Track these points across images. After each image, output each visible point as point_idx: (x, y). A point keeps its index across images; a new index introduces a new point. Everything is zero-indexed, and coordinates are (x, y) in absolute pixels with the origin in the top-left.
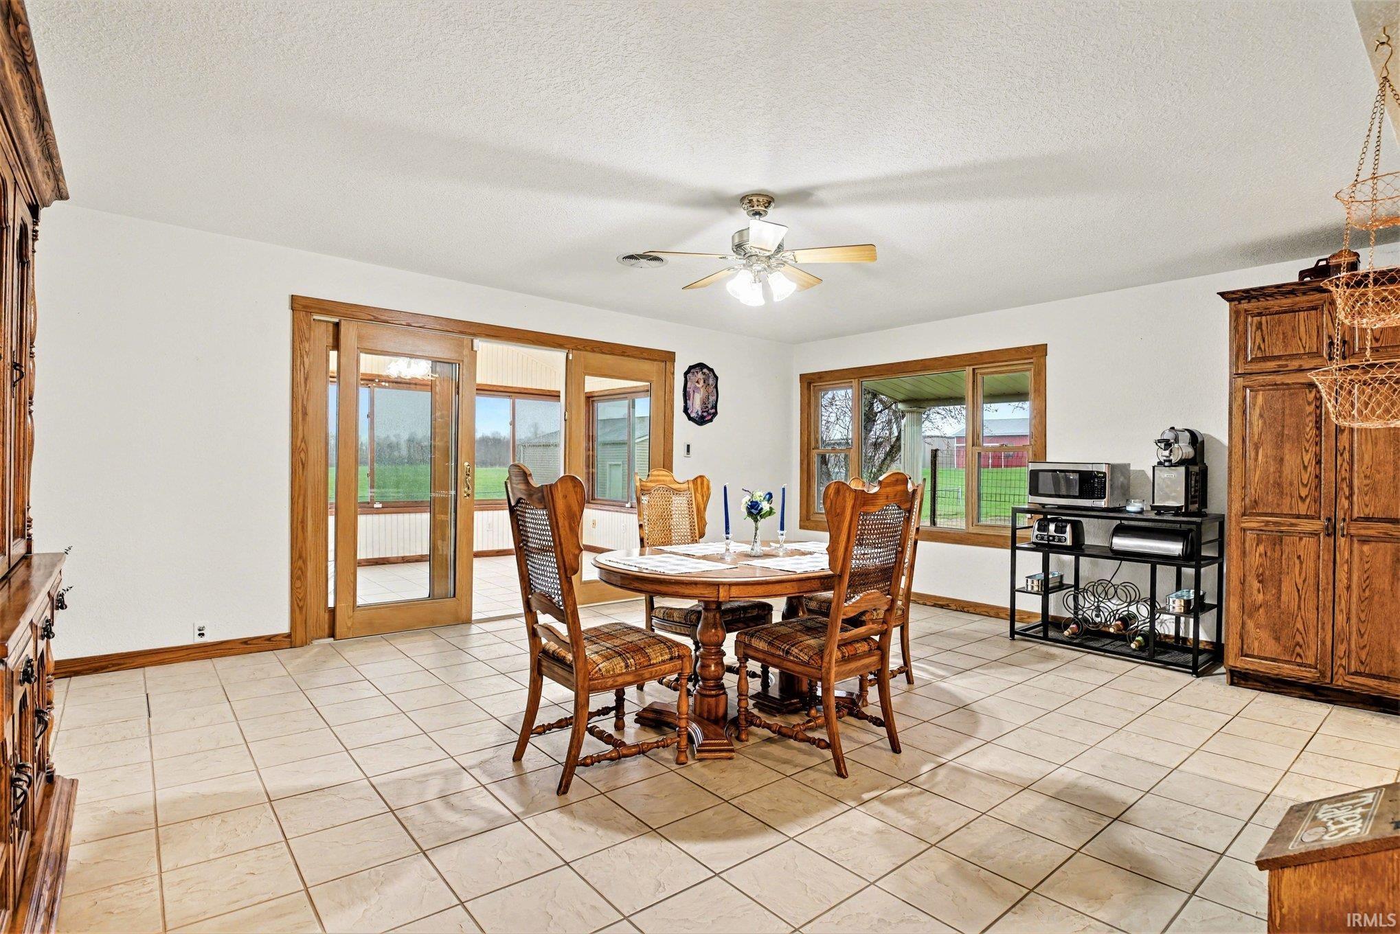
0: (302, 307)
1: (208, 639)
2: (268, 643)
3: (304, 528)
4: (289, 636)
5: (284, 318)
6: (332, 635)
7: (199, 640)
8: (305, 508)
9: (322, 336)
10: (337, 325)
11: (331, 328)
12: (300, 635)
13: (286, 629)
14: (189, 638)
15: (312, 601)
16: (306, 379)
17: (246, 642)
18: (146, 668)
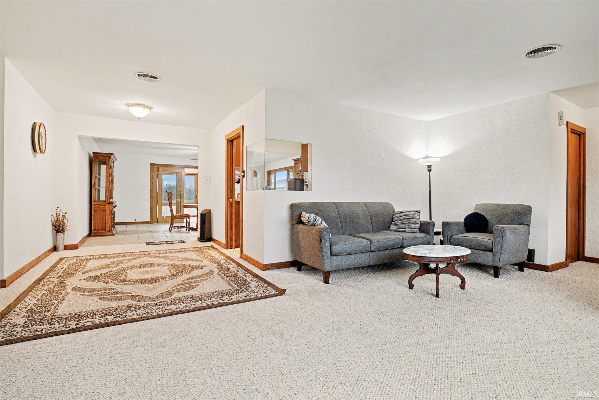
0: (152, 165)
1: (136, 221)
2: (146, 223)
3: (152, 204)
4: (150, 222)
5: (149, 167)
6: (157, 222)
7: (135, 221)
8: (152, 201)
9: (156, 170)
10: (158, 168)
11: (157, 168)
12: (152, 222)
13: (149, 221)
14: (134, 221)
15: (154, 216)
16: (153, 178)
17: (142, 222)
18: (127, 225)
